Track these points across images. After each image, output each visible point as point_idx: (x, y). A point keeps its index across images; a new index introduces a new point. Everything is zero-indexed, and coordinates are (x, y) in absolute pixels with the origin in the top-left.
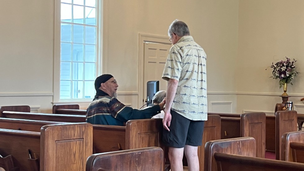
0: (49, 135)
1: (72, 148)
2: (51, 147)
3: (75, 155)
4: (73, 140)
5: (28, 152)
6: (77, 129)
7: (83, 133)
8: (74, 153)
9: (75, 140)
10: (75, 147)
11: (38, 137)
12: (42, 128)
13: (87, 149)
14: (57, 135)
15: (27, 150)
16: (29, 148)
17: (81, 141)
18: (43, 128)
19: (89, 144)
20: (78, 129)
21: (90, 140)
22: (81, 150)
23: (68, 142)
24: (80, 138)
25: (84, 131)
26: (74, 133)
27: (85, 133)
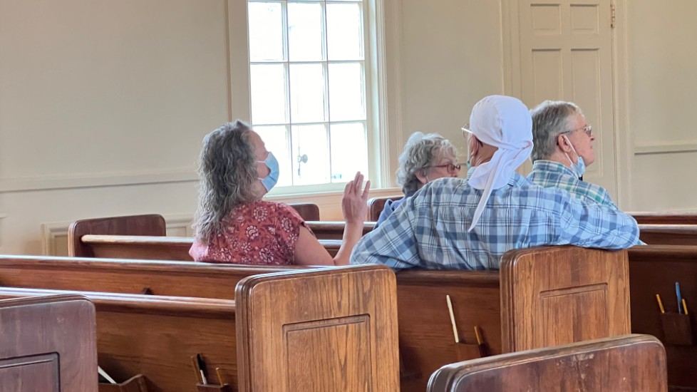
0: (261, 309)
1: (334, 346)
2: (269, 345)
3: (344, 369)
4: (336, 322)
5: (198, 365)
6: (348, 286)
7: (366, 297)
8: (343, 363)
9: (343, 321)
10: (344, 343)
11: (228, 316)
12: (238, 287)
13: (381, 351)
14: (289, 306)
15: (192, 357)
16: (200, 353)
17: (362, 323)
18: (241, 287)
19: (388, 334)
20: (351, 286)
21: (388, 317)
22: (363, 353)
23: (322, 329)
24: (359, 315)
25: (370, 291)
26: (339, 300)
27: (373, 298)
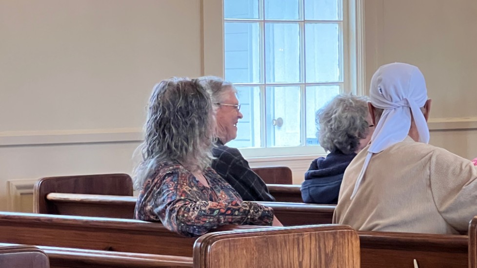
12: (197, 244)
18: (199, 244)
25: (333, 252)
26: (301, 260)
27: (335, 259)
